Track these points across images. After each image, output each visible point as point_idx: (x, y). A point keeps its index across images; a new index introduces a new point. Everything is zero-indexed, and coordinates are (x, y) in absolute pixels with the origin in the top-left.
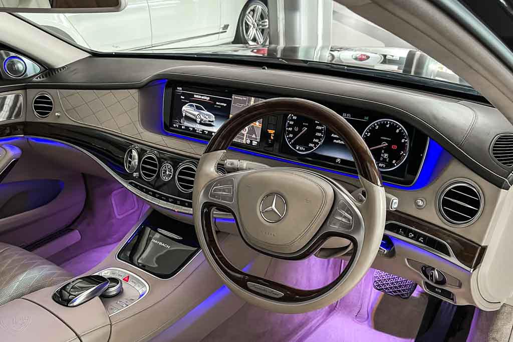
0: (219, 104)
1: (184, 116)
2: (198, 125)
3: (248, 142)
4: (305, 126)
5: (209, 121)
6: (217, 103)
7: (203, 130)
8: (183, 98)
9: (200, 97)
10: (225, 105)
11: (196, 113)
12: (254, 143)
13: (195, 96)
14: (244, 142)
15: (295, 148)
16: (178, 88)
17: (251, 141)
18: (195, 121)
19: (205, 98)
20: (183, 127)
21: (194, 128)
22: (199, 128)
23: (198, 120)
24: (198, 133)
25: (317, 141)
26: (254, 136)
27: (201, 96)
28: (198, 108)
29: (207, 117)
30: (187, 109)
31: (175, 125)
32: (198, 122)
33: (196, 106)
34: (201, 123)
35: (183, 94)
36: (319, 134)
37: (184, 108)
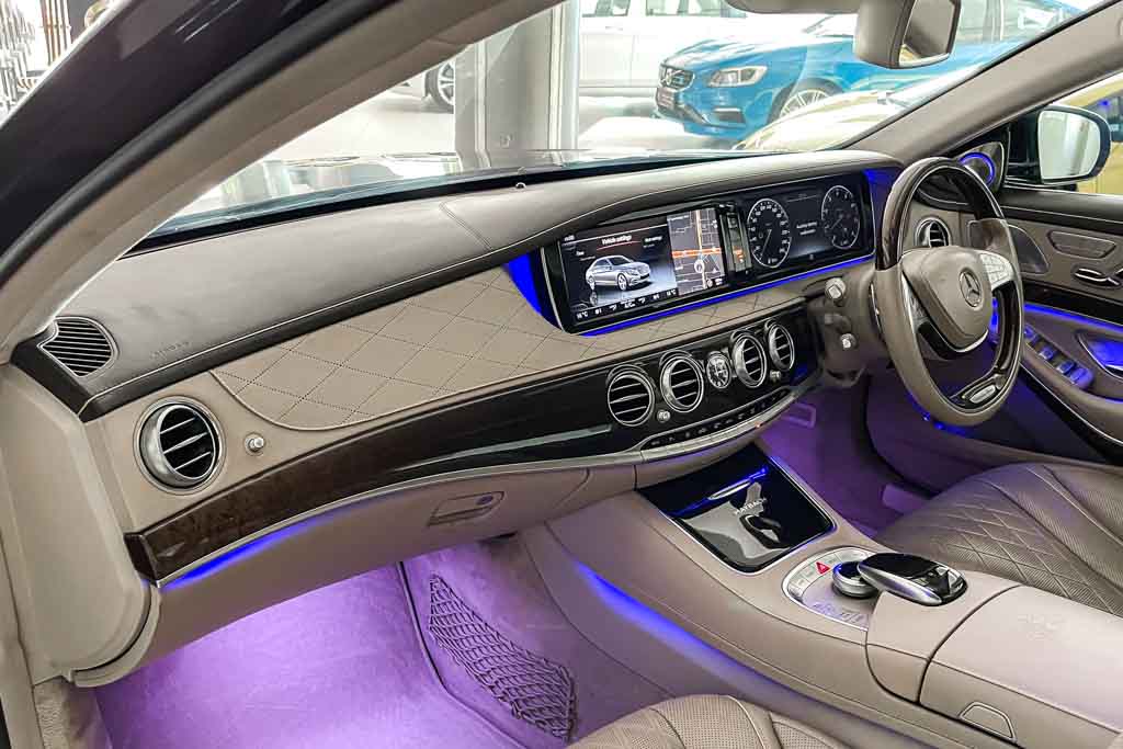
0: (650, 240)
1: (593, 288)
2: (624, 293)
3: (710, 284)
4: (769, 227)
5: (642, 278)
6: (647, 240)
7: (637, 299)
8: (582, 253)
9: (614, 240)
10: (660, 238)
11: (615, 273)
12: (719, 281)
13: (604, 242)
14: (704, 287)
15: (766, 263)
16: (566, 239)
17: (713, 280)
18: (617, 289)
19: (624, 238)
20: (597, 312)
21: (618, 304)
22: (627, 298)
23: (623, 285)
24: (630, 308)
25: (785, 242)
26: (715, 271)
27: (616, 237)
28: (616, 262)
29: (636, 272)
30: (596, 274)
31: (580, 316)
32: (624, 288)
33: (611, 260)
34: (629, 289)
35: (579, 247)
36: (785, 232)
37: (589, 273)
